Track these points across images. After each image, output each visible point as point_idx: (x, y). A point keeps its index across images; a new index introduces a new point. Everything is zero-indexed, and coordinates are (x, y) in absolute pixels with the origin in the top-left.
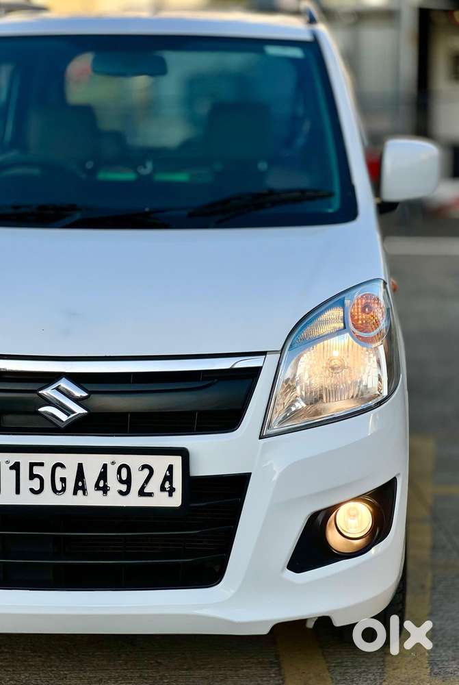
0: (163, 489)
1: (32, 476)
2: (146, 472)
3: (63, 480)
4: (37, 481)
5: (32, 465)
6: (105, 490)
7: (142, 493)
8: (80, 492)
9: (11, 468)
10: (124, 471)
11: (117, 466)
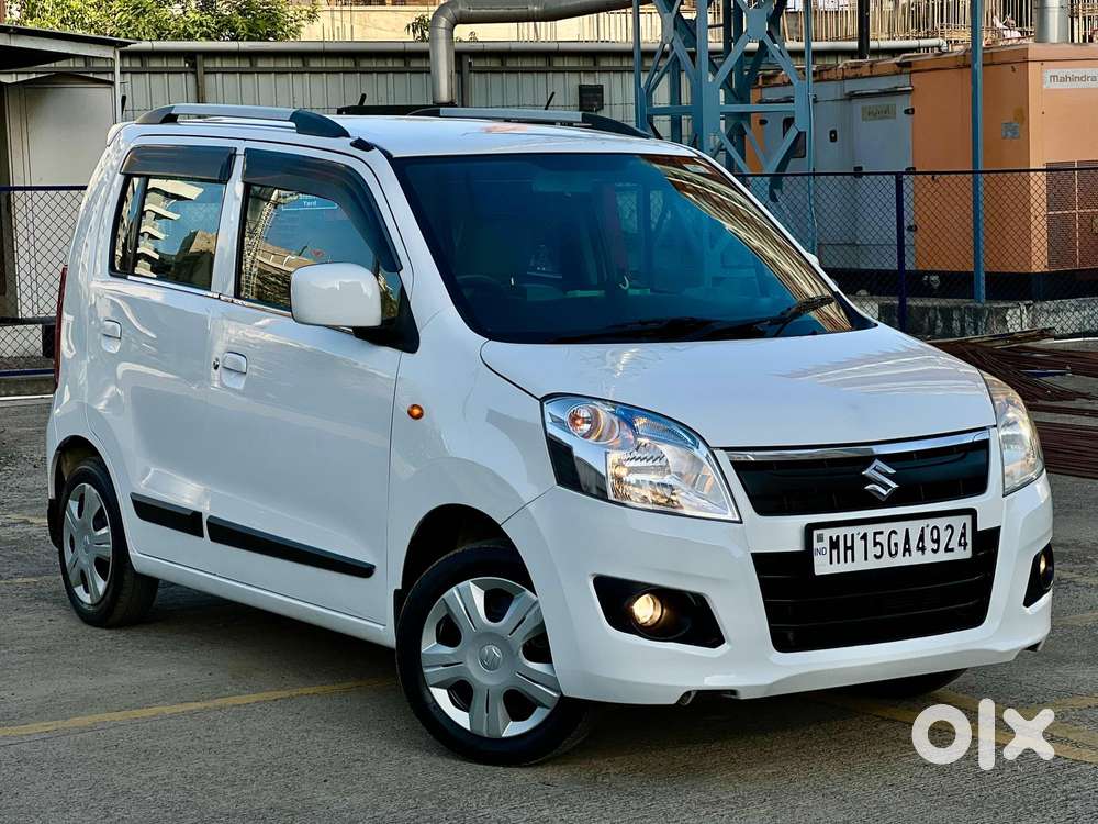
0: (960, 544)
1: (876, 544)
2: (950, 530)
3: (896, 544)
4: (879, 546)
5: (875, 534)
6: (923, 549)
7: (947, 550)
8: (907, 554)
9: (861, 538)
10: (935, 531)
11: (930, 528)
